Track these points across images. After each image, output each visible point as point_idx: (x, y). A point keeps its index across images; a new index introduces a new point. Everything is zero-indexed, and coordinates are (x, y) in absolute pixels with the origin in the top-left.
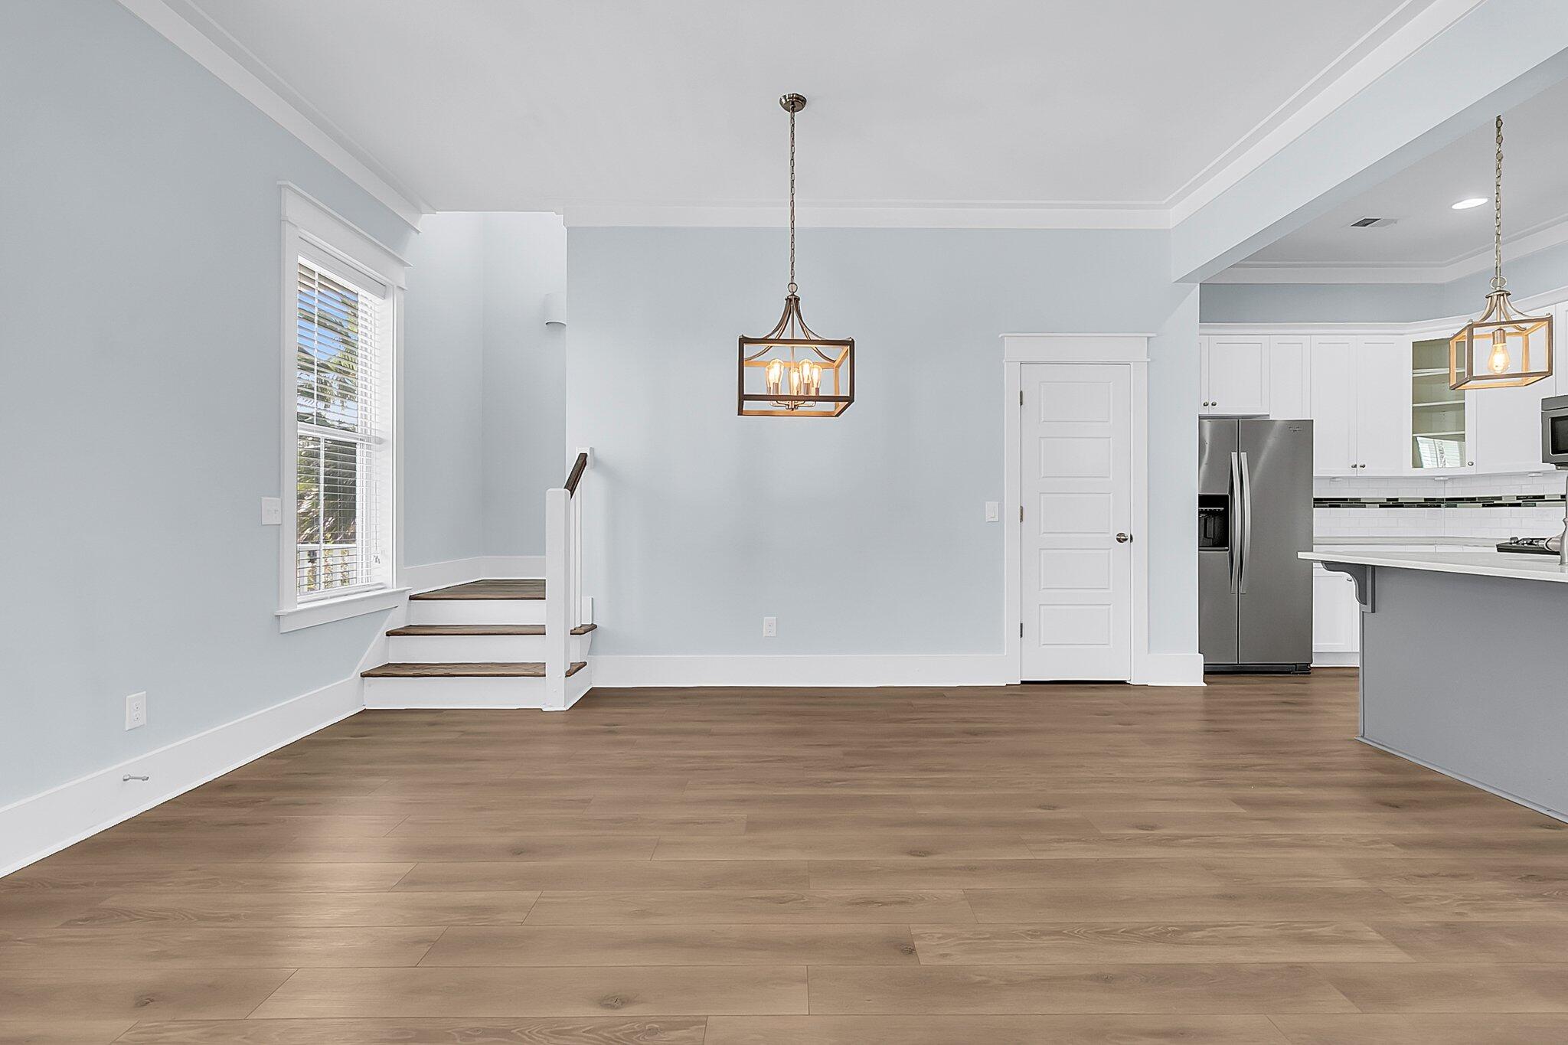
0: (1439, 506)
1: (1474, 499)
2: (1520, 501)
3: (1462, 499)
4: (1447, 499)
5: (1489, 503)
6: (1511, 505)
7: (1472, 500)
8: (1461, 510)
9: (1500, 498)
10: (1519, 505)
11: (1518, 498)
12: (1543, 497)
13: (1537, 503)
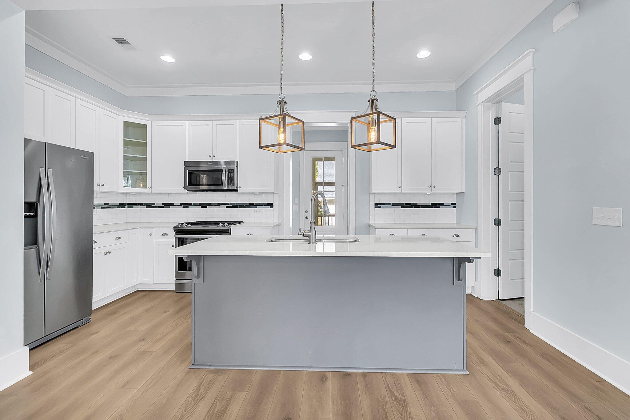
0: (125, 207)
1: (142, 204)
2: (163, 205)
3: (136, 204)
4: (128, 204)
5: (149, 206)
6: (159, 207)
7: (141, 204)
8: (135, 209)
9: (154, 204)
10: (163, 207)
11: (163, 204)
12: (173, 204)
13: (170, 206)
